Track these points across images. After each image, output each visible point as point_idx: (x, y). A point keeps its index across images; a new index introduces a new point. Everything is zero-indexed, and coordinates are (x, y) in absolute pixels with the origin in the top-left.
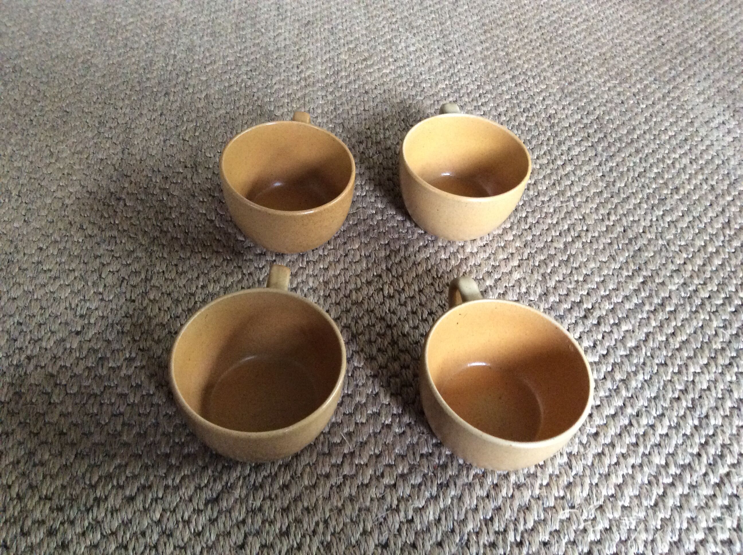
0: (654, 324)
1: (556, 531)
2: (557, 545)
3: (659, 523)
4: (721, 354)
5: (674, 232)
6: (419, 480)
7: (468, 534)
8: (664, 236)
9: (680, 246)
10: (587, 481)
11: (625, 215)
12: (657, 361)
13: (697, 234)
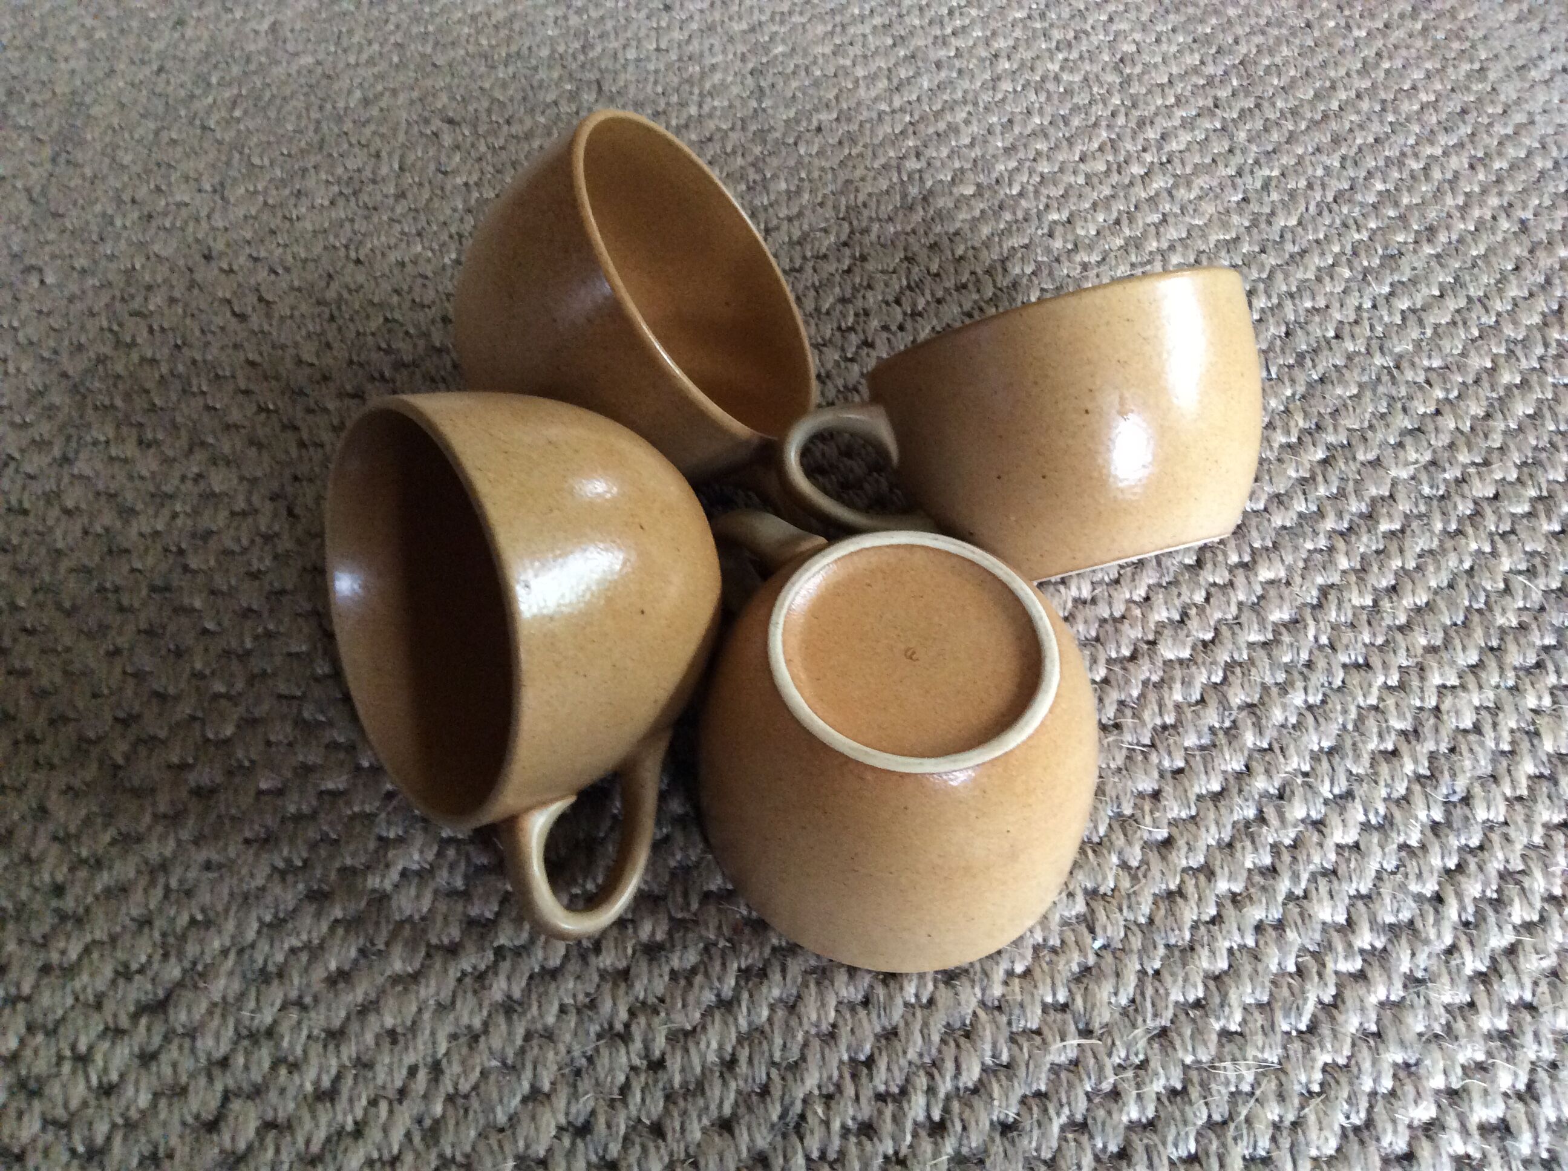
0: (1343, 563)
1: (1038, 1094)
2: (1036, 1133)
3: (1318, 1076)
4: (1516, 640)
5: (1415, 334)
6: (692, 957)
7: (805, 1101)
8: (1388, 344)
9: (1429, 369)
10: (1133, 966)
11: (1291, 295)
12: (1344, 658)
13: (1473, 341)
